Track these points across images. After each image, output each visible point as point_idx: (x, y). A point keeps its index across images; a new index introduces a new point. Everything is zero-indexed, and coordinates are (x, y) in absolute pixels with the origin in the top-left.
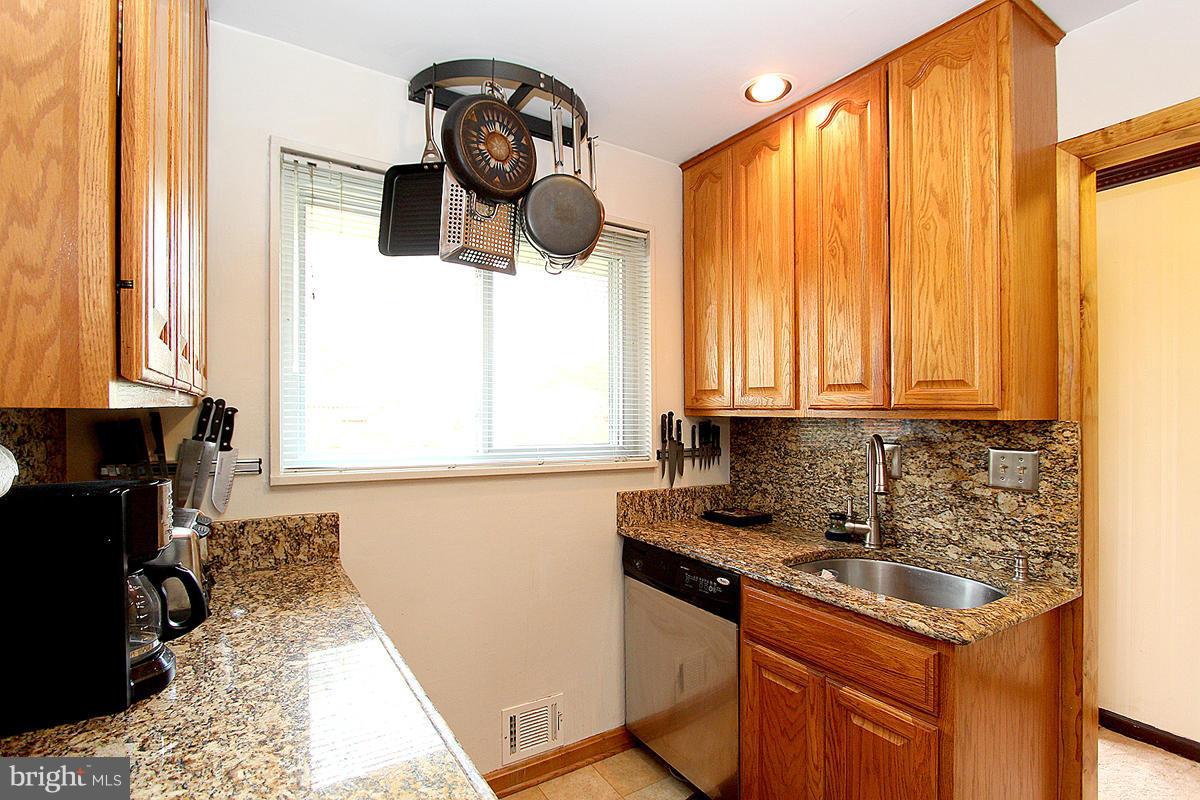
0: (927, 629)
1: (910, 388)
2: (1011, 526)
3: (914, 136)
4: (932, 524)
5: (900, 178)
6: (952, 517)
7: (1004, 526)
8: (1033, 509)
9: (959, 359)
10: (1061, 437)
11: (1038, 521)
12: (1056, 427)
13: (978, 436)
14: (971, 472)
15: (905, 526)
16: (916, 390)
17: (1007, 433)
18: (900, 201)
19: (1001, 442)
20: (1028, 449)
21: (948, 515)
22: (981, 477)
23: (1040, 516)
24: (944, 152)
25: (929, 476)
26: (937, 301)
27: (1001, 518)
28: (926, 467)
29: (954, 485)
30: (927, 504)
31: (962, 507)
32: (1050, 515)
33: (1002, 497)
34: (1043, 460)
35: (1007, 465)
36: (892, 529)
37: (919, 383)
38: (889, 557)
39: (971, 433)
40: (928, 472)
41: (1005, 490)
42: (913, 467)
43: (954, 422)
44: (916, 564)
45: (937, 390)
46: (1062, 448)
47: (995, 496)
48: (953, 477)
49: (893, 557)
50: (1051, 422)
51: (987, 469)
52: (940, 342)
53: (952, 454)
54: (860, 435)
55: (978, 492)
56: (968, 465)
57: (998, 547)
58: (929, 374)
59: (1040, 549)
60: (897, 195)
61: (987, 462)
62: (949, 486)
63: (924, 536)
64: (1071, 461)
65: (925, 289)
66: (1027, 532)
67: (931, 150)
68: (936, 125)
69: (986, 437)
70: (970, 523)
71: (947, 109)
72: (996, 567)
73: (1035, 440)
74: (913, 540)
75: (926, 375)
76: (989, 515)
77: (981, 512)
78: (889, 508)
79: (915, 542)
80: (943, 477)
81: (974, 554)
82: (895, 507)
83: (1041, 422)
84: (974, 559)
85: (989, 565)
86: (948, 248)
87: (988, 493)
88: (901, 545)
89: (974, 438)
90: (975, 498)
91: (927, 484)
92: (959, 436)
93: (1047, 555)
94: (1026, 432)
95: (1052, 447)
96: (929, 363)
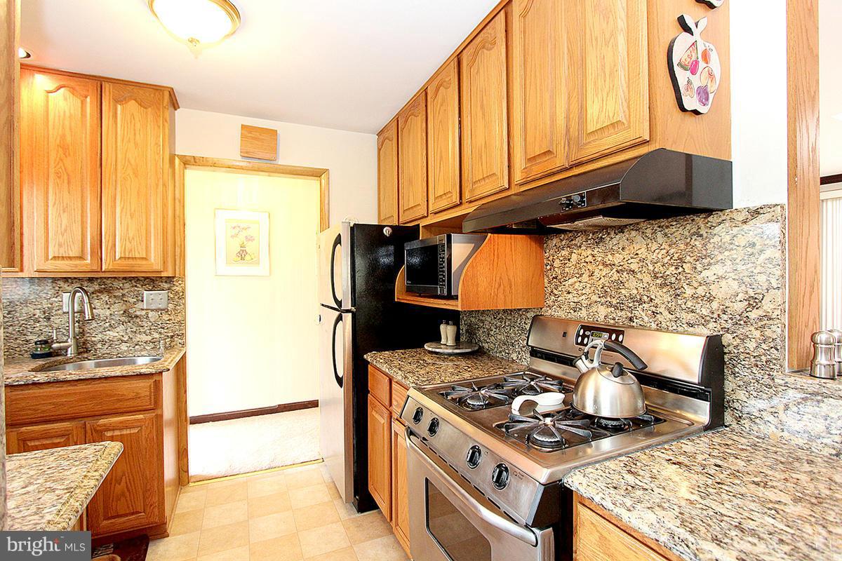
0: (151, 370)
1: (115, 260)
2: (155, 326)
3: (119, 130)
4: (111, 334)
5: (110, 148)
6: (124, 328)
7: (152, 328)
8: (166, 317)
9: (144, 247)
10: (177, 284)
11: (168, 322)
12: (175, 280)
13: (138, 285)
14: (135, 303)
15: (93, 339)
16: (119, 262)
17: (152, 281)
18: (109, 160)
19: (150, 288)
20: (163, 290)
21: (122, 327)
22: (140, 305)
23: (169, 320)
24: (136, 145)
25: (109, 308)
26: (132, 218)
27: (151, 324)
28: (107, 304)
29: (125, 312)
30: (108, 324)
31: (129, 322)
32: (173, 318)
33: (151, 314)
34: (170, 294)
35: (155, 299)
36: (84, 343)
37: (120, 258)
38: (86, 358)
39: (134, 284)
40: (108, 306)
41: (152, 310)
42: (99, 304)
43: (125, 278)
44: (104, 358)
45: (131, 262)
46: (178, 288)
47: (147, 314)
48: (124, 307)
49: (89, 358)
50: (173, 277)
51: (143, 301)
52: (133, 238)
53: (123, 295)
54: (57, 288)
55: (138, 313)
56: (132, 300)
57: (149, 338)
58: (127, 254)
59: (169, 335)
60: (107, 160)
61: (143, 298)
62: (122, 312)
63: (106, 342)
64: (181, 294)
65: (124, 210)
66: (163, 328)
67: (129, 141)
68: (132, 130)
69: (142, 285)
70: (134, 330)
71: (138, 126)
72: (148, 348)
73: (166, 286)
74: (99, 346)
75: (125, 254)
76: (144, 324)
77: (140, 323)
78: (81, 331)
79: (100, 347)
80: (118, 308)
81: (136, 345)
82: (86, 329)
83: (168, 277)
84: (137, 347)
85: (145, 348)
86: (138, 193)
87: (144, 312)
88: (90, 351)
89: (136, 286)
90: (137, 317)
91: (108, 313)
92: (127, 285)
93: (172, 337)
94: (162, 282)
95: (173, 288)
96: (127, 248)
